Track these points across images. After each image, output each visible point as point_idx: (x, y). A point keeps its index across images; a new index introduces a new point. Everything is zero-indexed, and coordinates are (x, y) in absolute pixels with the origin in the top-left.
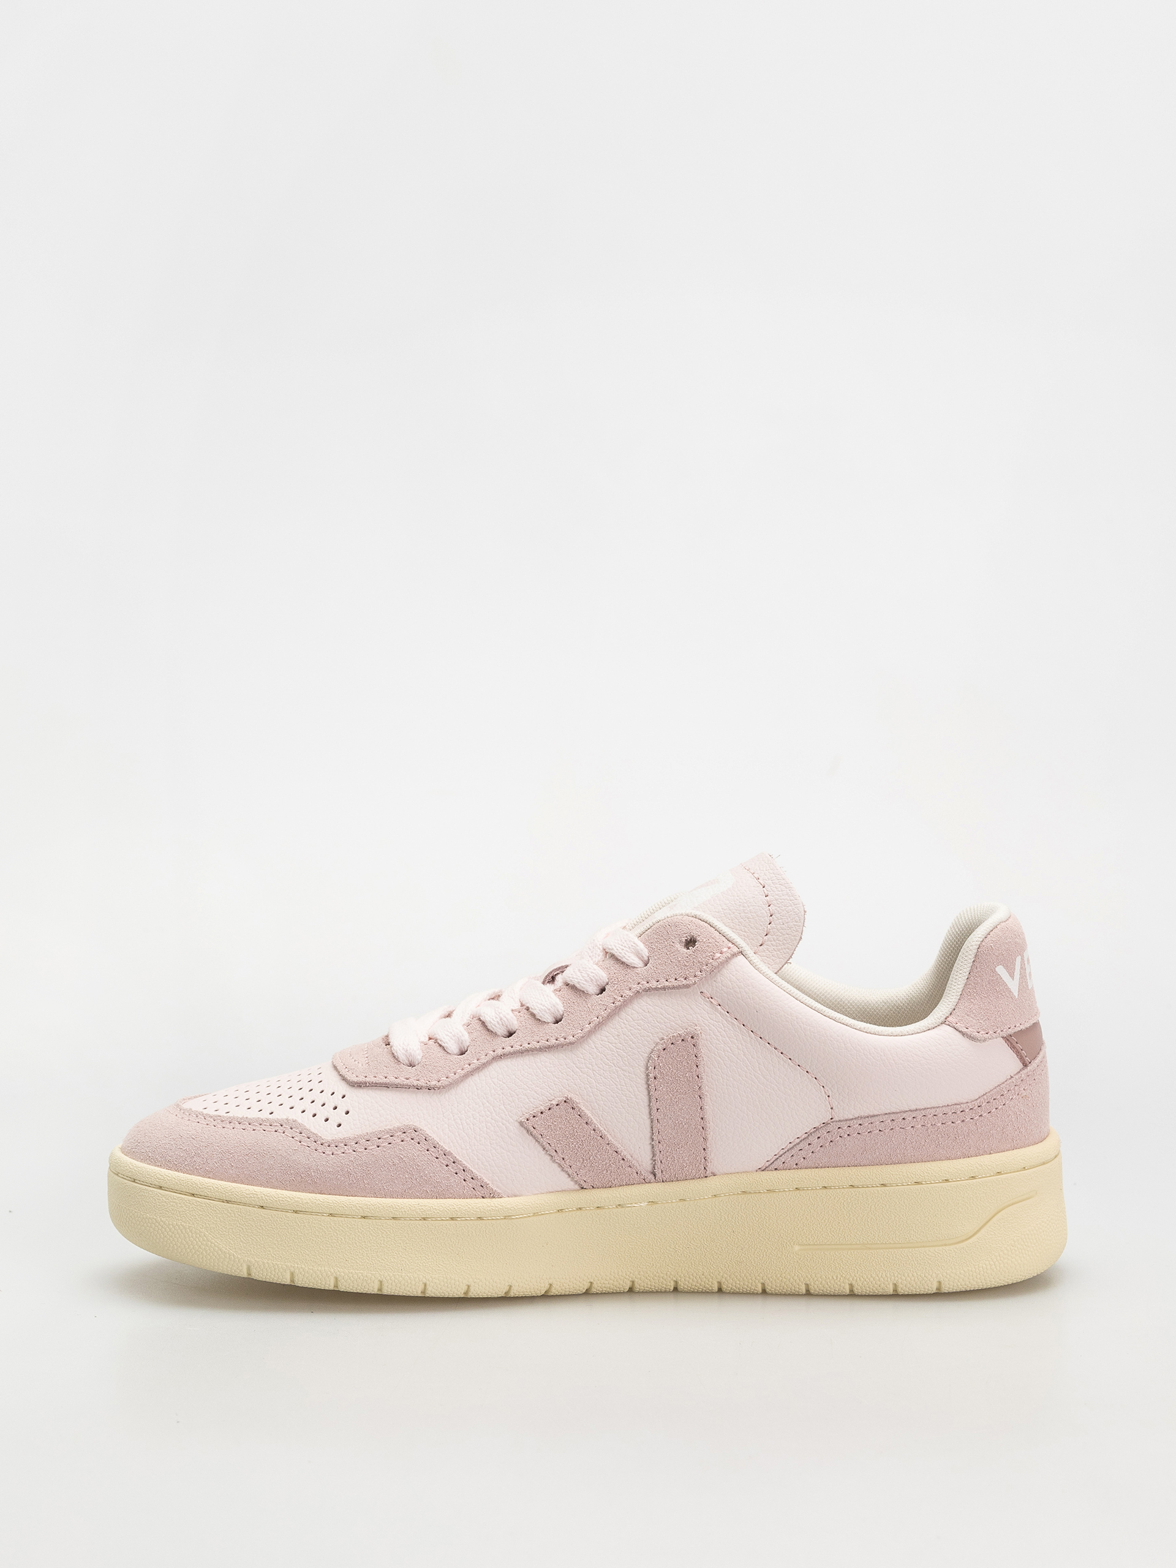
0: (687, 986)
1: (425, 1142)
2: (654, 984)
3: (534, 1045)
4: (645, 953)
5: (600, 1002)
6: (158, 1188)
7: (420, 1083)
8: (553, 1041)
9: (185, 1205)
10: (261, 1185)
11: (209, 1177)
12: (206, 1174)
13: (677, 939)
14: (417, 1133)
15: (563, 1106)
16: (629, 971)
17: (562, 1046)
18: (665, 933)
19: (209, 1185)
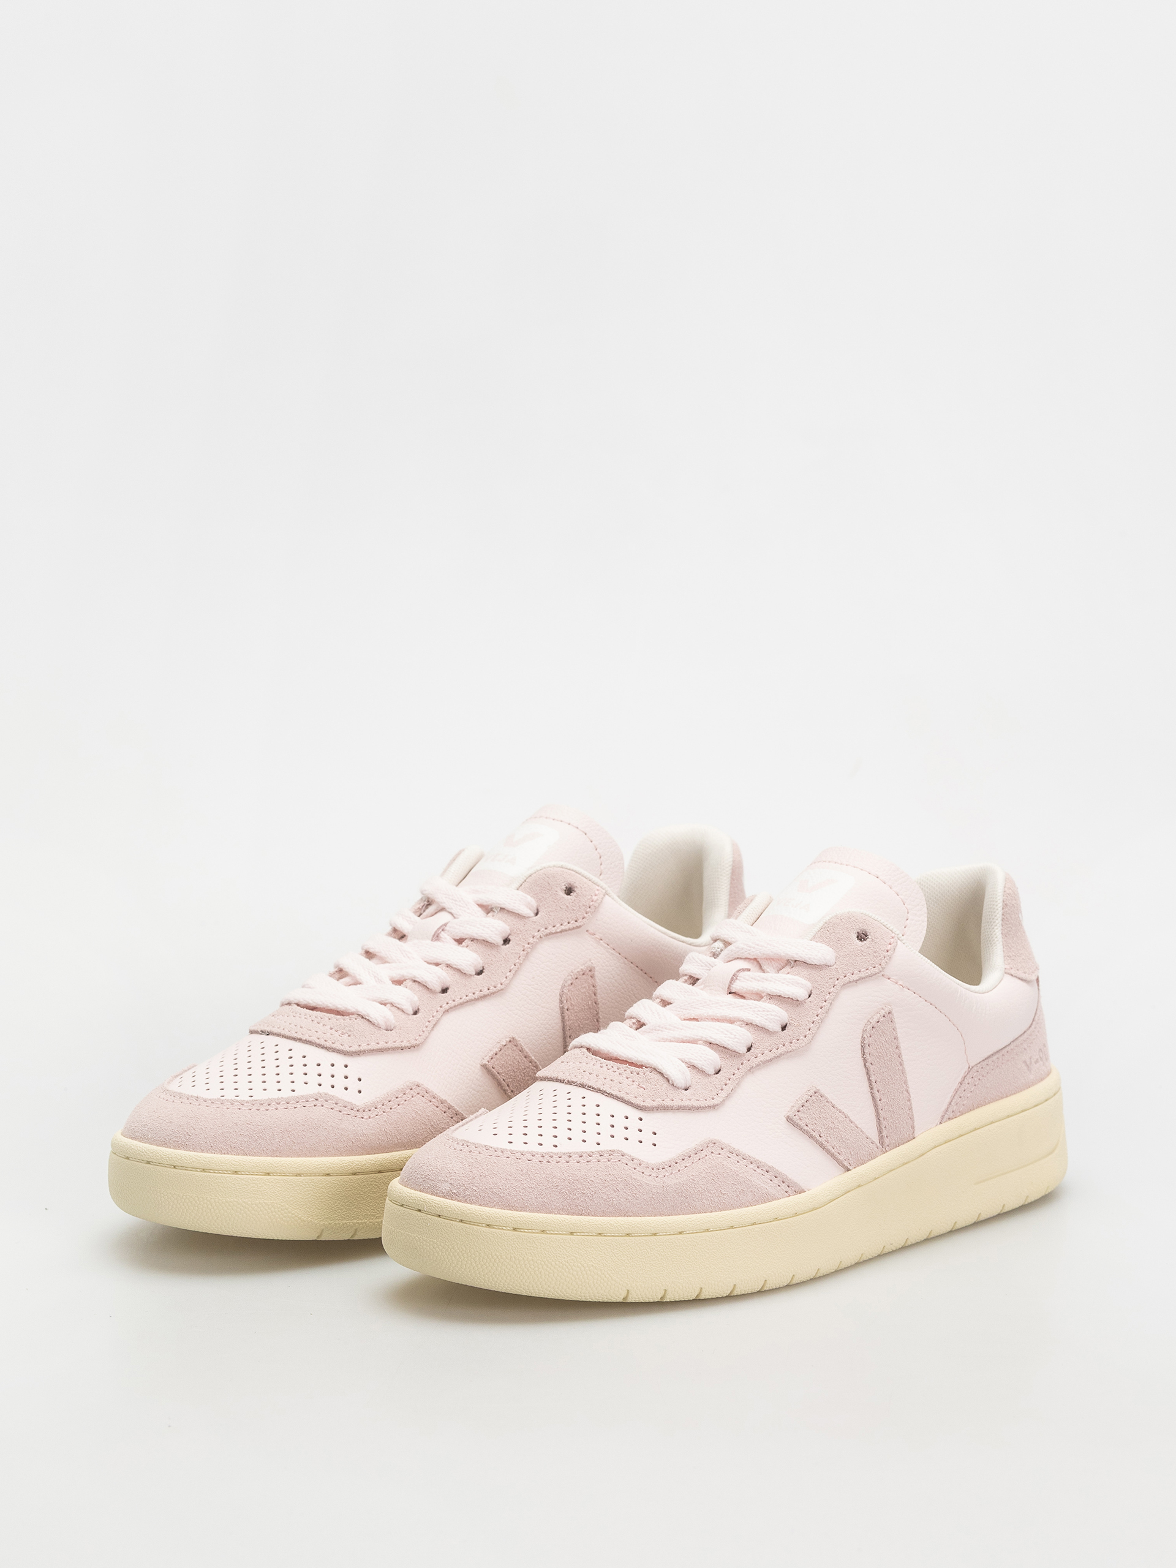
0: (579, 927)
1: (428, 1095)
2: (551, 929)
3: (471, 996)
4: (534, 904)
5: (512, 951)
6: (234, 1174)
7: (403, 1044)
8: (486, 992)
9: (265, 1184)
10: (322, 1155)
11: (277, 1156)
12: (273, 1154)
13: (559, 888)
14: (420, 1088)
15: (509, 1045)
16: (526, 921)
17: (493, 993)
18: (547, 884)
19: (282, 1163)
